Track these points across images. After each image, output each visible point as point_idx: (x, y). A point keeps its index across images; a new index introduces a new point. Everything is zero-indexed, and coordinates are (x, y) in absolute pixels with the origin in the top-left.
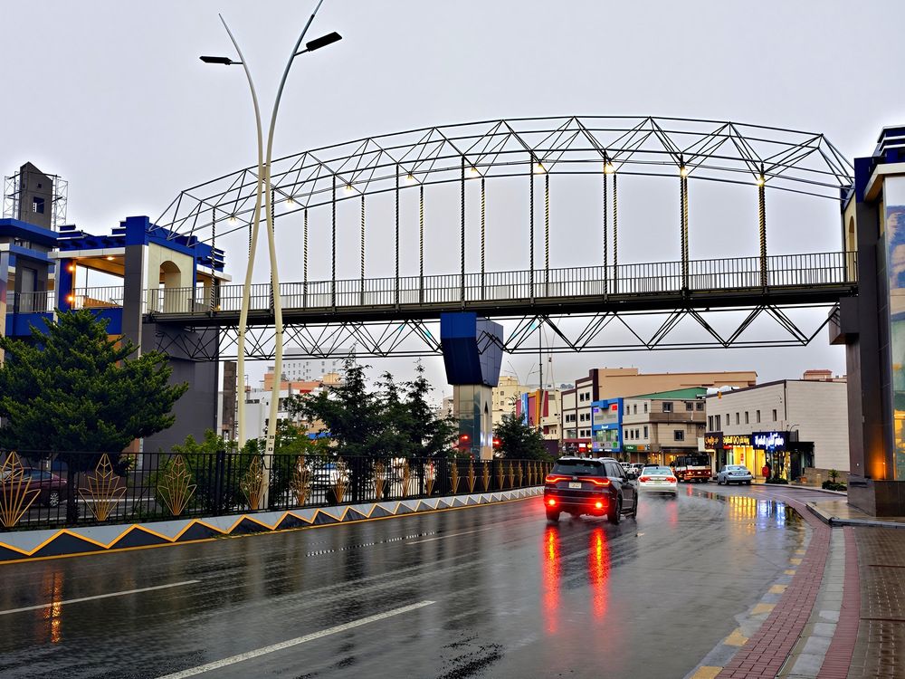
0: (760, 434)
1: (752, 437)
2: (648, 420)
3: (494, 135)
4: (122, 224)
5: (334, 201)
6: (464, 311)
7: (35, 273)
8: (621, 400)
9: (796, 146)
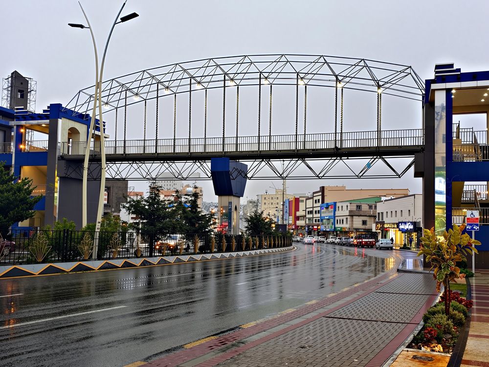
0: (402, 223)
1: (398, 225)
2: (348, 214)
3: (242, 63)
4: (48, 107)
5: (157, 97)
6: (224, 156)
7: (5, 132)
8: (335, 203)
9: (398, 72)
